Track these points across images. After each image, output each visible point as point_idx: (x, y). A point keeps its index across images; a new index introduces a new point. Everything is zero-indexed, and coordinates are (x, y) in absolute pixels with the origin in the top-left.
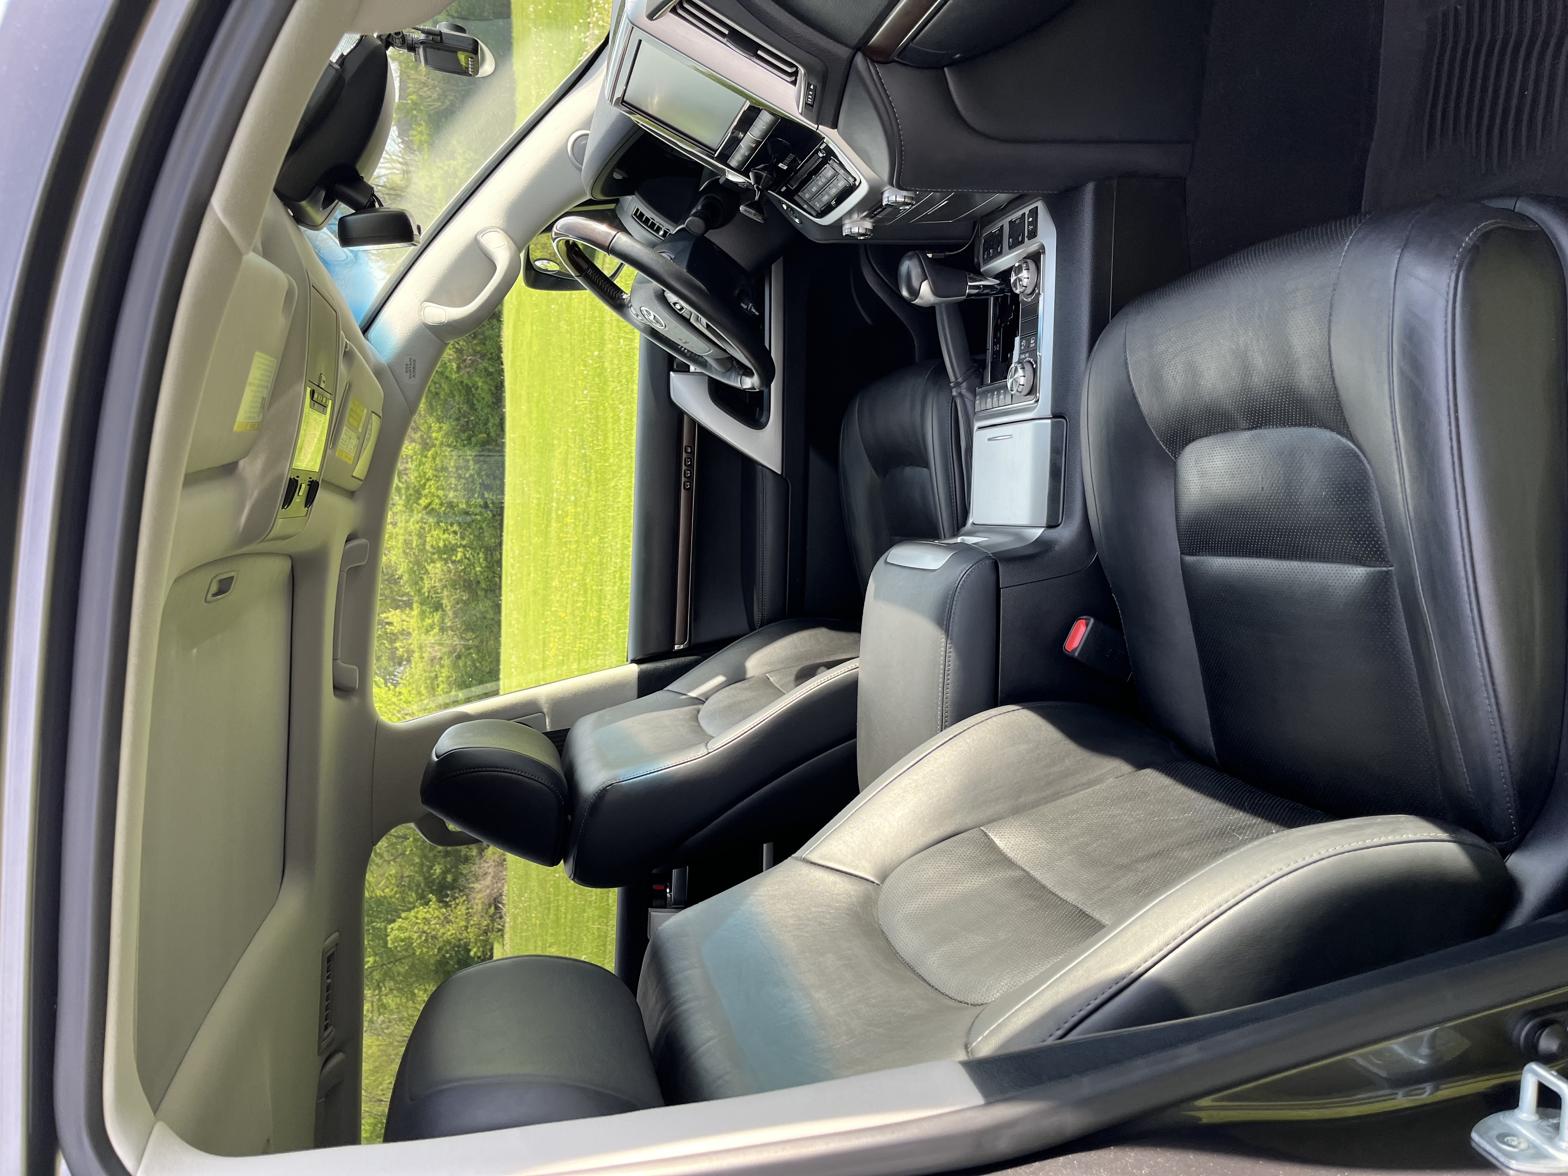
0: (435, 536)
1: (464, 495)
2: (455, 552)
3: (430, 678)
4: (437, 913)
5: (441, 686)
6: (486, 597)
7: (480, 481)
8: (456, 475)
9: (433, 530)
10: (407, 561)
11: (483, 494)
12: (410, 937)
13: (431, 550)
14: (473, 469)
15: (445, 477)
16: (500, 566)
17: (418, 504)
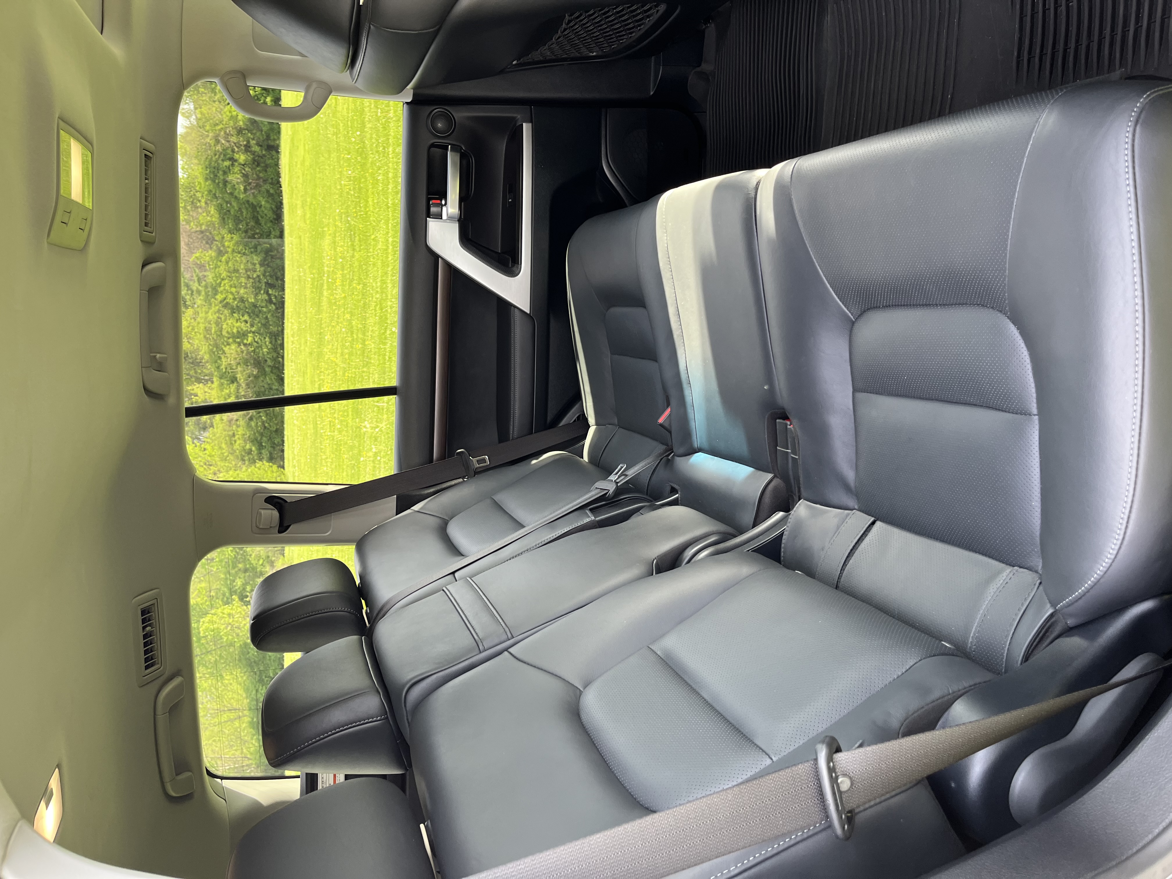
0: (230, 324)
1: (253, 292)
2: (246, 337)
3: (229, 435)
4: (239, 610)
5: (238, 442)
6: (272, 372)
7: (265, 280)
8: (246, 275)
9: (228, 319)
10: (207, 344)
11: (268, 291)
12: (218, 628)
13: (227, 335)
14: (260, 271)
15: (236, 277)
16: (283, 349)
17: (215, 299)
